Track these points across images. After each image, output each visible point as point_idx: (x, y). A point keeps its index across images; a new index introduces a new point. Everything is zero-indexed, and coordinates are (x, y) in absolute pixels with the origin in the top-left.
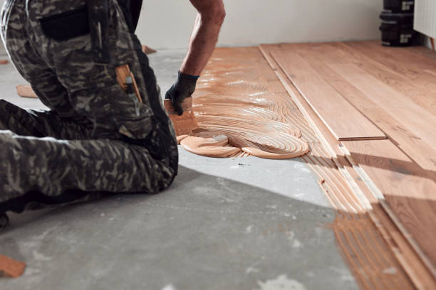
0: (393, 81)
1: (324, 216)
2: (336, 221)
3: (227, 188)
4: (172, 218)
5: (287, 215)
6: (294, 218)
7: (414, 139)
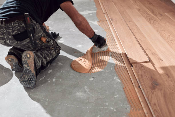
0: (152, 21)
1: (126, 109)
2: (131, 112)
3: (89, 93)
4: (69, 112)
5: (112, 109)
6: (115, 110)
7: (160, 60)
